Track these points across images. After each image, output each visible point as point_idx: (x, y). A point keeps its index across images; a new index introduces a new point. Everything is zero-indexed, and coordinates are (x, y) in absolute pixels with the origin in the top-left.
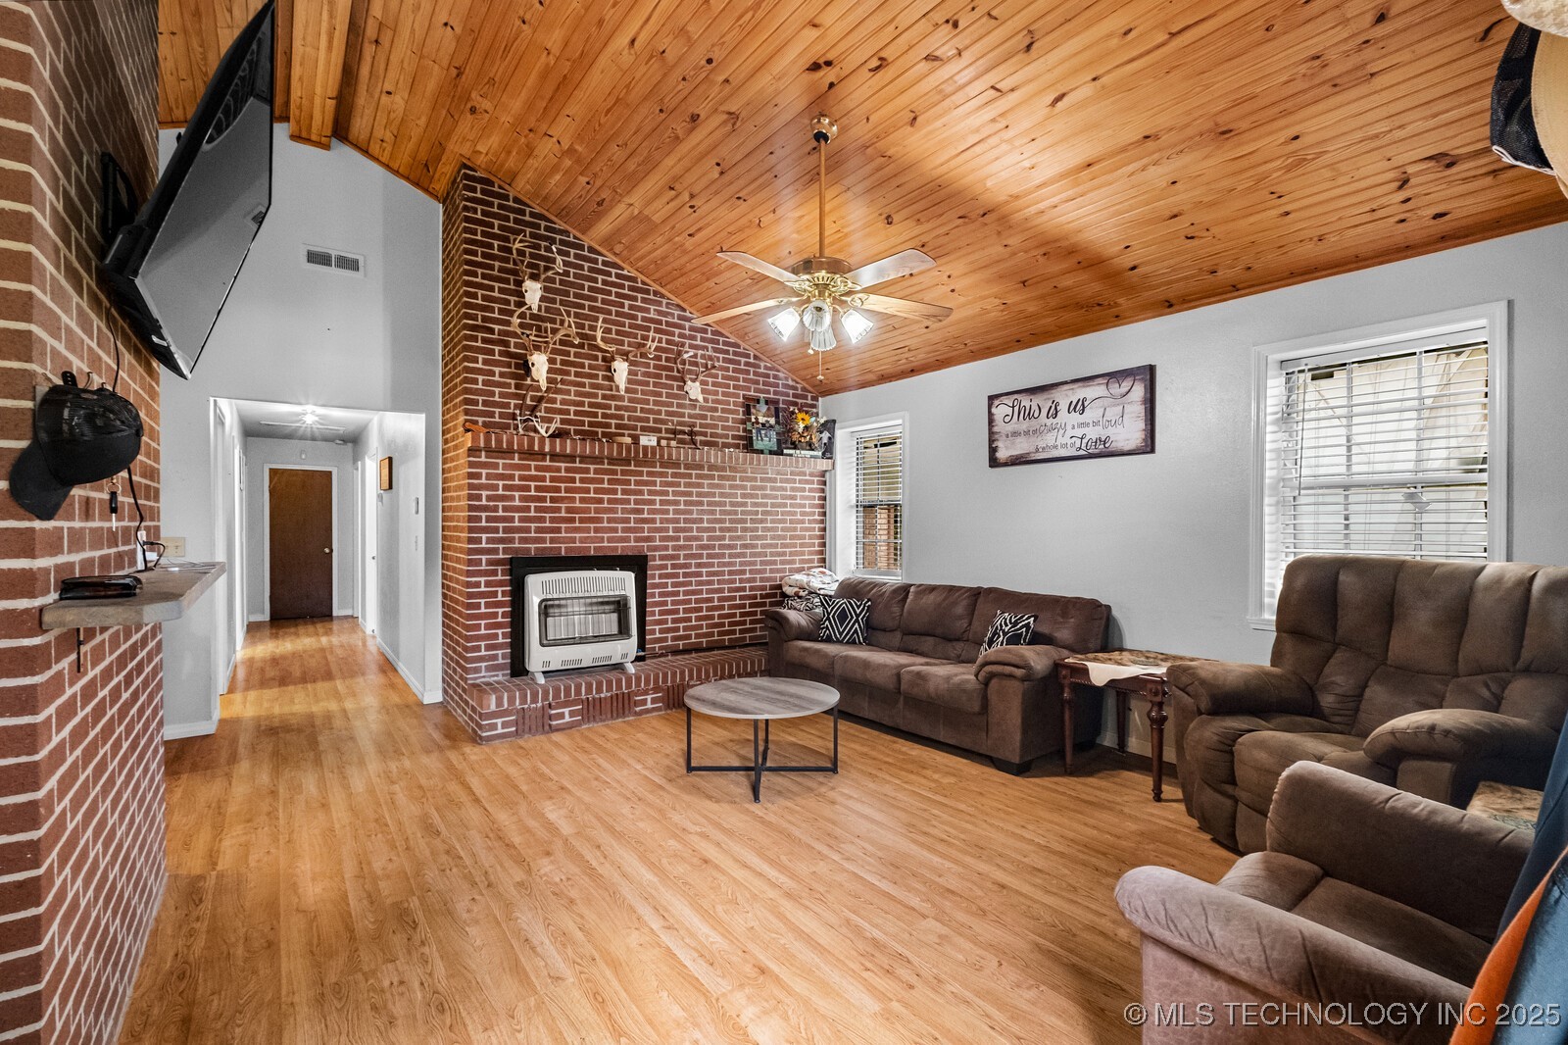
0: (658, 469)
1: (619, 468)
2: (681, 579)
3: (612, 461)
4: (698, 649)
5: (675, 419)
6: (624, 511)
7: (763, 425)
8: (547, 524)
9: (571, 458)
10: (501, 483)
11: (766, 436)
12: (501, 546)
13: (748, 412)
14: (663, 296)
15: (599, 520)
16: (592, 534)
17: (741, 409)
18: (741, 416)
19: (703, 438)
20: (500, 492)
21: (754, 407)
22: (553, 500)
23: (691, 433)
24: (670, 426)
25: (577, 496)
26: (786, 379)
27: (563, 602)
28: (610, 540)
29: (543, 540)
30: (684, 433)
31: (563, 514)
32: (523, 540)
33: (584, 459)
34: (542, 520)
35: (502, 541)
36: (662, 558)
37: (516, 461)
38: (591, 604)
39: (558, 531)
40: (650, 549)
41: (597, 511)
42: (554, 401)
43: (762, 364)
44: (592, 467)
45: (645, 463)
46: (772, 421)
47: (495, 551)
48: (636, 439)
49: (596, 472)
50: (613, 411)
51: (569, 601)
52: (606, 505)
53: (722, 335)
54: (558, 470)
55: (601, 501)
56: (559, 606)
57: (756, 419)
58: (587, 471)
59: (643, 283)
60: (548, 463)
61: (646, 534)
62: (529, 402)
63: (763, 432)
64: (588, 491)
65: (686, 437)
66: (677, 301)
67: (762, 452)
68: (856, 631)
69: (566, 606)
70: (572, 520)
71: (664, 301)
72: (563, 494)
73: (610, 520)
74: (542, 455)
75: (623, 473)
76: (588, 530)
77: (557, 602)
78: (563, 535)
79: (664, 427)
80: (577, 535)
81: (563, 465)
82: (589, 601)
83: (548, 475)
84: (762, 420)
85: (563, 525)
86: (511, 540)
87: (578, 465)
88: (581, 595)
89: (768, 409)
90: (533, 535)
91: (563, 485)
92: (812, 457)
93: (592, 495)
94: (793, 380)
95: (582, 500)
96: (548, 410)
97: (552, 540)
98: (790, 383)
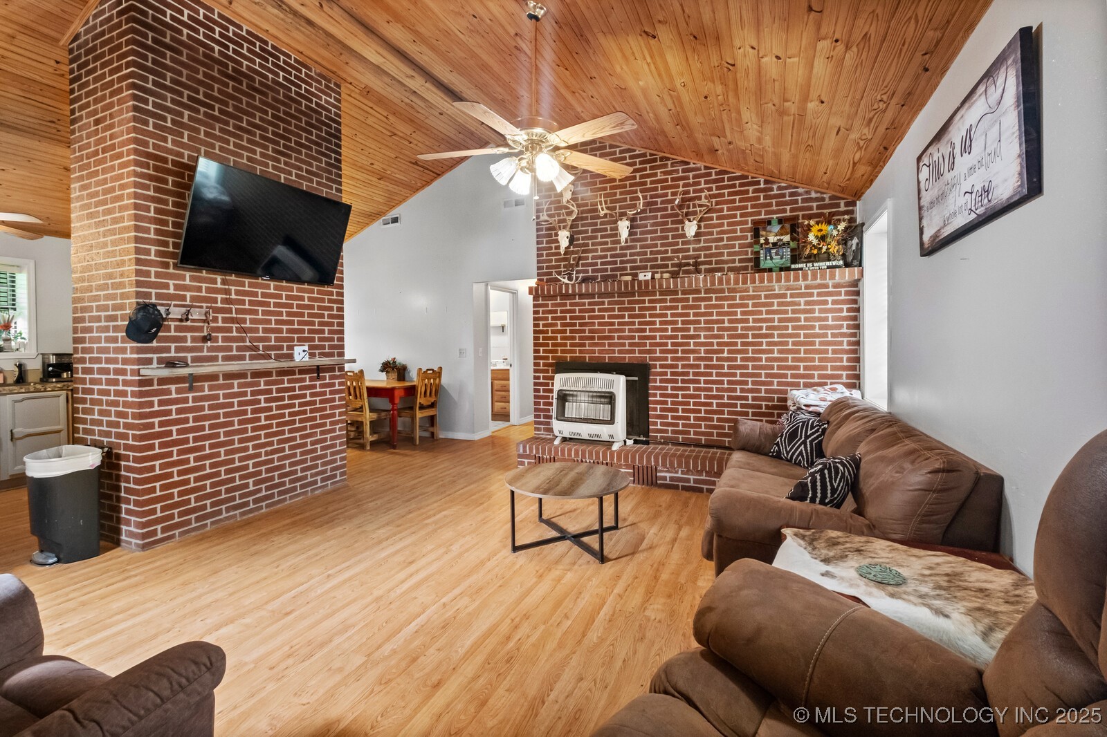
0: (658, 297)
1: (626, 299)
2: (680, 385)
3: (621, 294)
4: (697, 444)
5: (681, 255)
6: (630, 331)
7: (775, 244)
8: (577, 341)
9: (592, 296)
10: (550, 316)
11: (777, 254)
12: (550, 355)
13: (756, 235)
14: (668, 159)
15: (612, 338)
16: (607, 348)
17: (749, 234)
18: (749, 240)
19: (707, 266)
20: (550, 321)
21: (765, 229)
22: (581, 325)
23: (696, 264)
24: (676, 261)
25: (596, 321)
26: (808, 193)
27: (575, 393)
28: (620, 352)
29: (574, 352)
30: (688, 264)
31: (587, 334)
32: (563, 351)
33: (601, 295)
34: (574, 338)
35: (550, 351)
36: (662, 366)
37: (559, 301)
38: (593, 397)
39: (584, 345)
40: (652, 359)
41: (610, 331)
42: (587, 258)
43: (775, 187)
44: (606, 300)
45: (647, 293)
46: (787, 238)
47: (547, 358)
48: (635, 276)
49: (609, 303)
50: (628, 258)
51: (579, 393)
52: (616, 327)
53: (726, 172)
54: (584, 304)
55: (613, 324)
56: (573, 395)
57: (767, 240)
58: (603, 303)
59: (651, 155)
60: (577, 301)
61: (648, 348)
62: (572, 262)
63: (773, 251)
64: (603, 317)
65: (691, 267)
66: (680, 159)
67: (770, 270)
68: (801, 453)
69: (577, 396)
70: (593, 338)
71: (669, 163)
72: (587, 321)
73: (619, 338)
74: (573, 296)
75: (630, 302)
76: (603, 345)
77: (571, 393)
78: (587, 348)
79: (670, 263)
80: (597, 348)
81: (587, 301)
82: (591, 394)
83: (577, 308)
84: (772, 239)
85: (587, 342)
86: (556, 351)
87: (596, 300)
88: (588, 389)
89: (782, 228)
90: (568, 348)
91: (587, 315)
92: (829, 267)
93: (606, 320)
94: (817, 192)
95: (600, 324)
96: (583, 265)
97: (580, 352)
98: (813, 195)
